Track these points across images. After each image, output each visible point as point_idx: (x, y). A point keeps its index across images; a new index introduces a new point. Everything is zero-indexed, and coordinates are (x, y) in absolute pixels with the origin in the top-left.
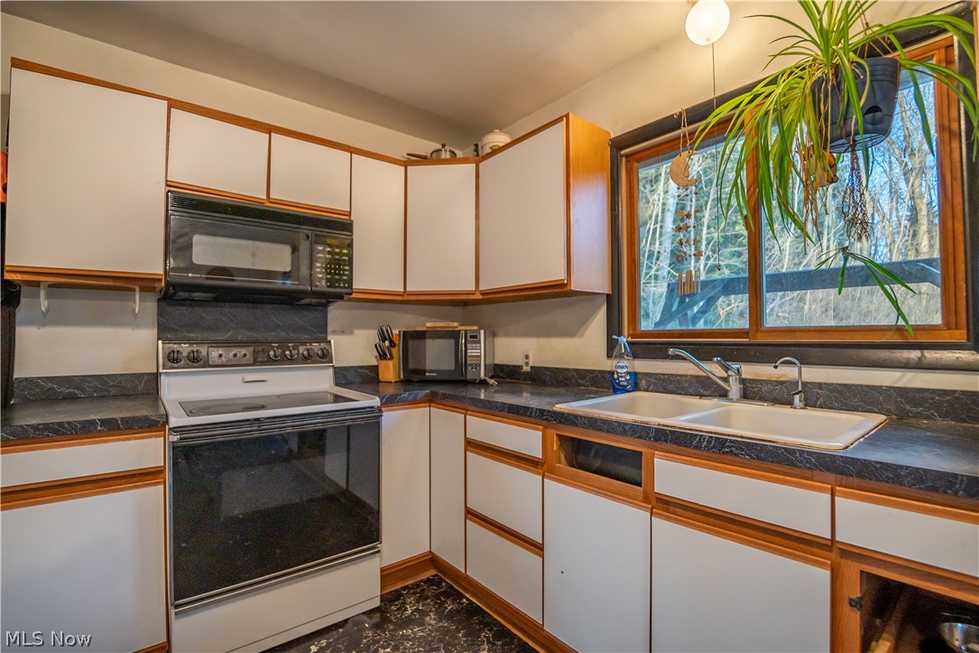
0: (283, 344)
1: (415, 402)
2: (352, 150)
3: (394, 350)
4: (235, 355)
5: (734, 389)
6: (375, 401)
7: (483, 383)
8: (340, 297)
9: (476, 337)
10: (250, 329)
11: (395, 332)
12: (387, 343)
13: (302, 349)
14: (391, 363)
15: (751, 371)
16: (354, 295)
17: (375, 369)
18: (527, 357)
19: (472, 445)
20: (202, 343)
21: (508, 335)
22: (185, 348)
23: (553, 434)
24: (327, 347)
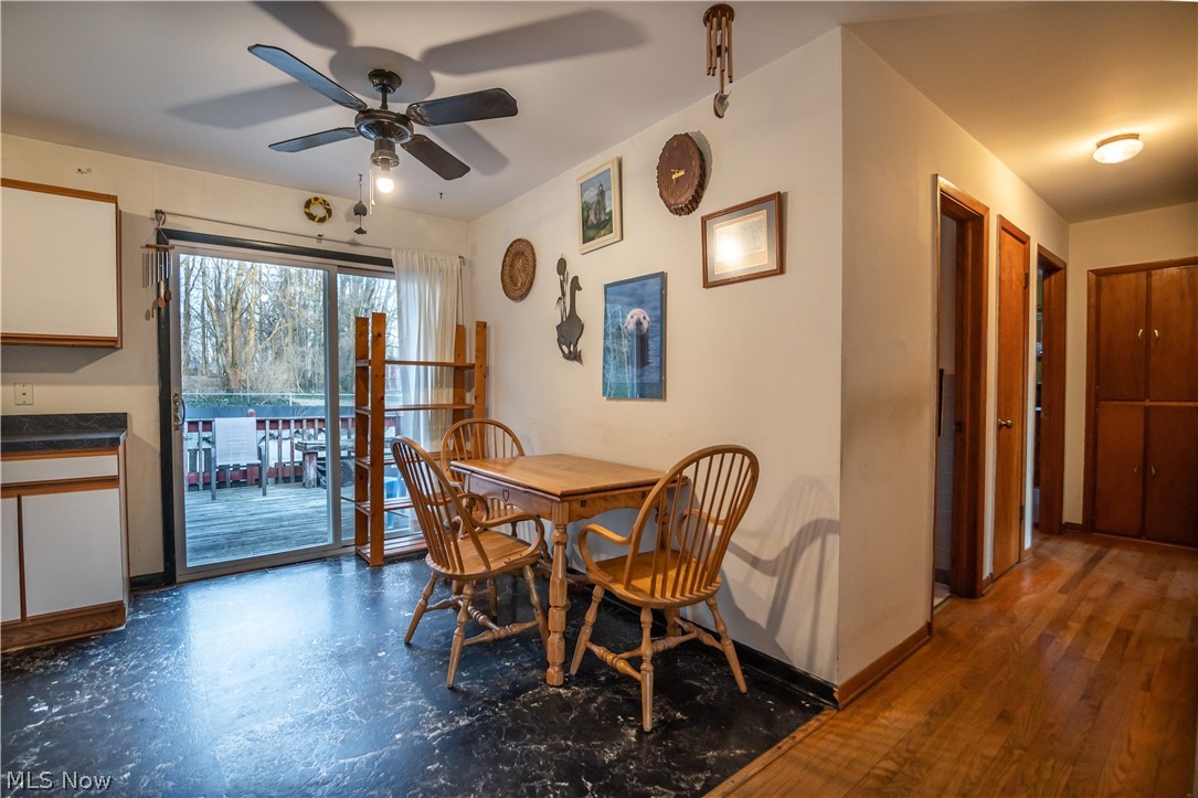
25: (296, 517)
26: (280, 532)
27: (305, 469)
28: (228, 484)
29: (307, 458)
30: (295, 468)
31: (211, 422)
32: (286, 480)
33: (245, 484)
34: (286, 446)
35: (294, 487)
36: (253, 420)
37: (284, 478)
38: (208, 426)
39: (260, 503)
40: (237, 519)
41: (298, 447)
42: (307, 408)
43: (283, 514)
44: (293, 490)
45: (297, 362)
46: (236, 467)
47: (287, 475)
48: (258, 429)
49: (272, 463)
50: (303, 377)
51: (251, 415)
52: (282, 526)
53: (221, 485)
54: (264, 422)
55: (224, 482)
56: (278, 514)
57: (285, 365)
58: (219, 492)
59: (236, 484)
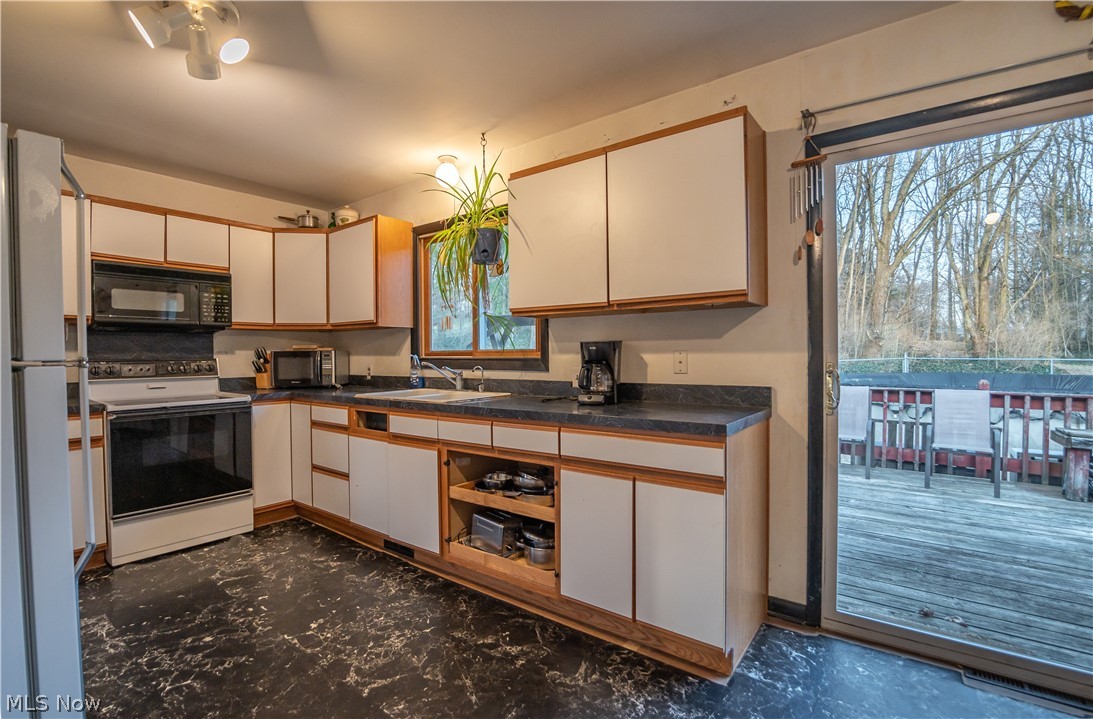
0: (178, 360)
1: (279, 400)
2: (230, 223)
3: (268, 366)
4: (141, 370)
5: (459, 384)
6: (248, 398)
7: (334, 388)
8: (223, 328)
9: (328, 355)
10: (150, 351)
11: (269, 352)
12: (262, 360)
13: (193, 365)
14: (265, 375)
15: (467, 374)
16: (233, 327)
17: (253, 380)
18: (369, 369)
19: (315, 424)
20: (114, 361)
21: (357, 354)
22: (103, 366)
23: (353, 410)
24: (214, 364)
25: (1044, 550)
26: (1010, 571)
27: (1067, 471)
28: (950, 470)
29: (1071, 455)
30: (1051, 465)
31: (930, 393)
32: (1035, 479)
33: (972, 473)
34: (1036, 431)
35: (1046, 493)
36: (986, 394)
37: (1030, 475)
38: (926, 397)
39: (988, 509)
40: (951, 526)
41: (1057, 436)
42: (1077, 378)
43: (1022, 537)
44: (1044, 498)
45: (1065, 320)
46: (961, 452)
47: (1037, 472)
48: (992, 406)
49: (1015, 450)
50: (1074, 338)
51: (983, 388)
52: (1015, 561)
53: (941, 468)
54: (1001, 397)
55: (946, 466)
56: (1013, 535)
57: (1046, 324)
58: (936, 477)
59: (960, 470)
